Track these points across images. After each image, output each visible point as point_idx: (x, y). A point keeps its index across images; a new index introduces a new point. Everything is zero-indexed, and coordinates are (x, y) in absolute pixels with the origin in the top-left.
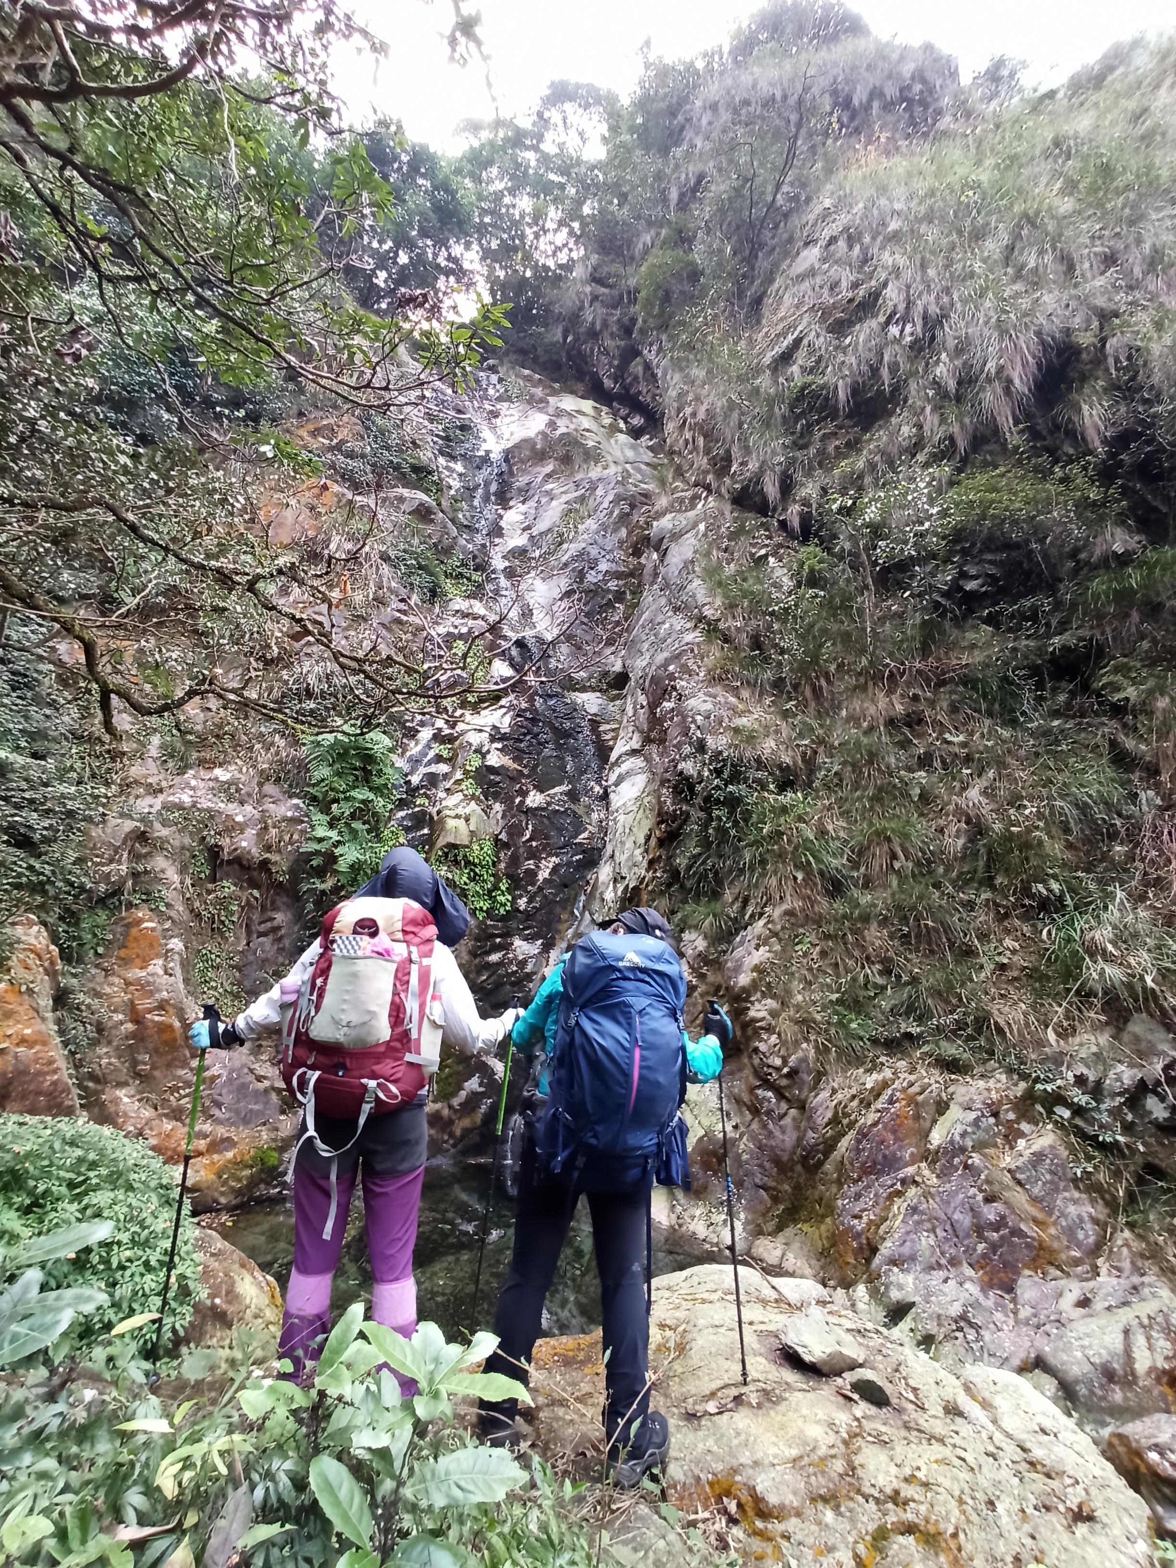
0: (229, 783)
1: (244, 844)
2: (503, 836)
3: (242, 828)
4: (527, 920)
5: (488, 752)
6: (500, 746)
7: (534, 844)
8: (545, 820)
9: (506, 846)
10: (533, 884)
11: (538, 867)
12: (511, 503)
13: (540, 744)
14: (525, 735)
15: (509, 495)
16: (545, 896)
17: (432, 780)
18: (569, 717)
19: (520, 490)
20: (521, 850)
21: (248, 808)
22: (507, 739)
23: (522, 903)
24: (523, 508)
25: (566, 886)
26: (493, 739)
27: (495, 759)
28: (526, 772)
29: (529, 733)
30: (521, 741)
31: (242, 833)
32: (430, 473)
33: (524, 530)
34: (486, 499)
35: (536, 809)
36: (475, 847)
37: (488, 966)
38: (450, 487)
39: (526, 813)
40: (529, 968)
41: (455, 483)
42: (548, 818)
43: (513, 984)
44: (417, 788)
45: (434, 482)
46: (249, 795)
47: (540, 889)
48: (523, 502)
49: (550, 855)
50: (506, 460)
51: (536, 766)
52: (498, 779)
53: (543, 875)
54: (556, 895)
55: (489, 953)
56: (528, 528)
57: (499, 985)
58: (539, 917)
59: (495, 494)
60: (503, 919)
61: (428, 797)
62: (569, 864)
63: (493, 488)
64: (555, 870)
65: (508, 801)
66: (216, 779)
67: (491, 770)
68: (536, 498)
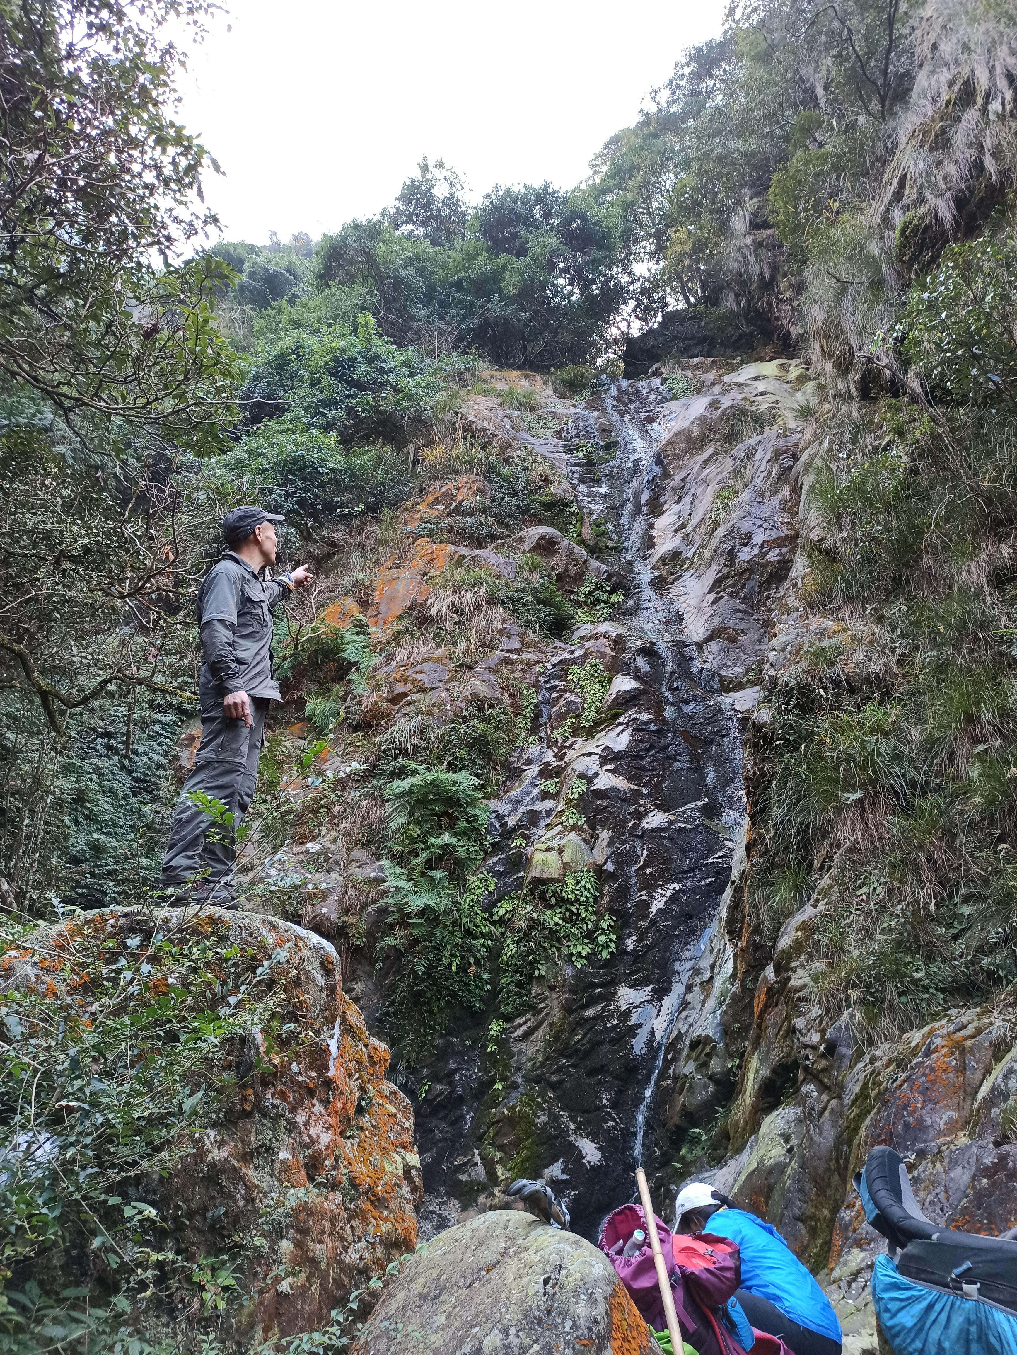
0: (318, 854)
1: (324, 910)
2: (610, 867)
3: (324, 895)
4: (635, 962)
5: (597, 774)
6: (611, 767)
7: (648, 871)
8: (665, 842)
9: (612, 876)
10: (645, 918)
11: (652, 897)
12: (665, 507)
13: (668, 757)
14: (648, 750)
15: (662, 500)
16: (658, 930)
17: (533, 818)
18: (712, 721)
19: (674, 489)
20: (633, 881)
21: (334, 876)
22: (622, 758)
23: (630, 944)
24: (676, 508)
25: (690, 917)
26: (604, 761)
27: (605, 781)
28: (644, 791)
29: (652, 747)
30: (642, 758)
31: (324, 900)
32: (566, 505)
33: (676, 531)
34: (637, 511)
35: (653, 830)
36: (570, 881)
37: (583, 1021)
38: (591, 513)
39: (641, 837)
40: (633, 1021)
41: (597, 507)
42: (670, 838)
43: (613, 1042)
44: (514, 830)
45: (573, 514)
46: (337, 863)
47: (653, 923)
48: (678, 502)
49: (669, 881)
50: (659, 462)
51: (661, 782)
52: (606, 803)
53: (658, 904)
54: (674, 928)
55: (587, 1006)
56: (683, 526)
57: (596, 1045)
58: (650, 956)
59: (647, 504)
60: (607, 964)
61: (524, 837)
62: (694, 890)
63: (645, 497)
64: (673, 899)
65: (618, 826)
66: (307, 852)
67: (599, 794)
68: (692, 491)
